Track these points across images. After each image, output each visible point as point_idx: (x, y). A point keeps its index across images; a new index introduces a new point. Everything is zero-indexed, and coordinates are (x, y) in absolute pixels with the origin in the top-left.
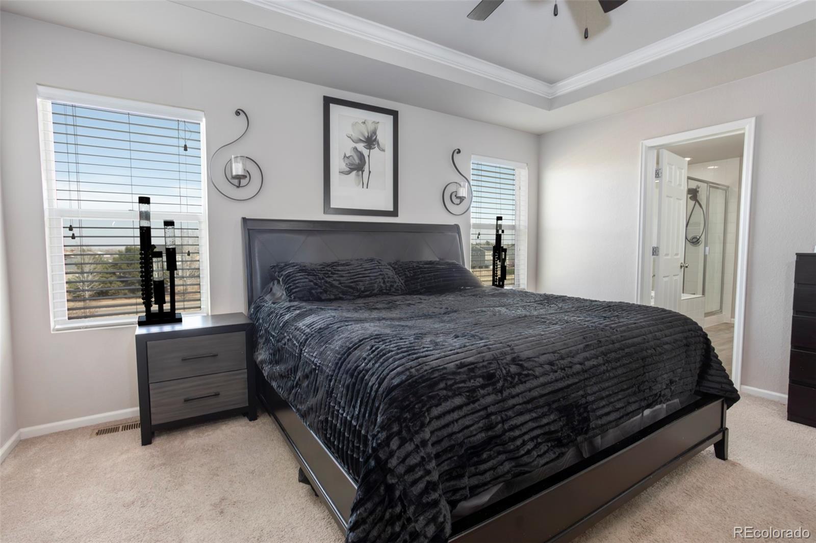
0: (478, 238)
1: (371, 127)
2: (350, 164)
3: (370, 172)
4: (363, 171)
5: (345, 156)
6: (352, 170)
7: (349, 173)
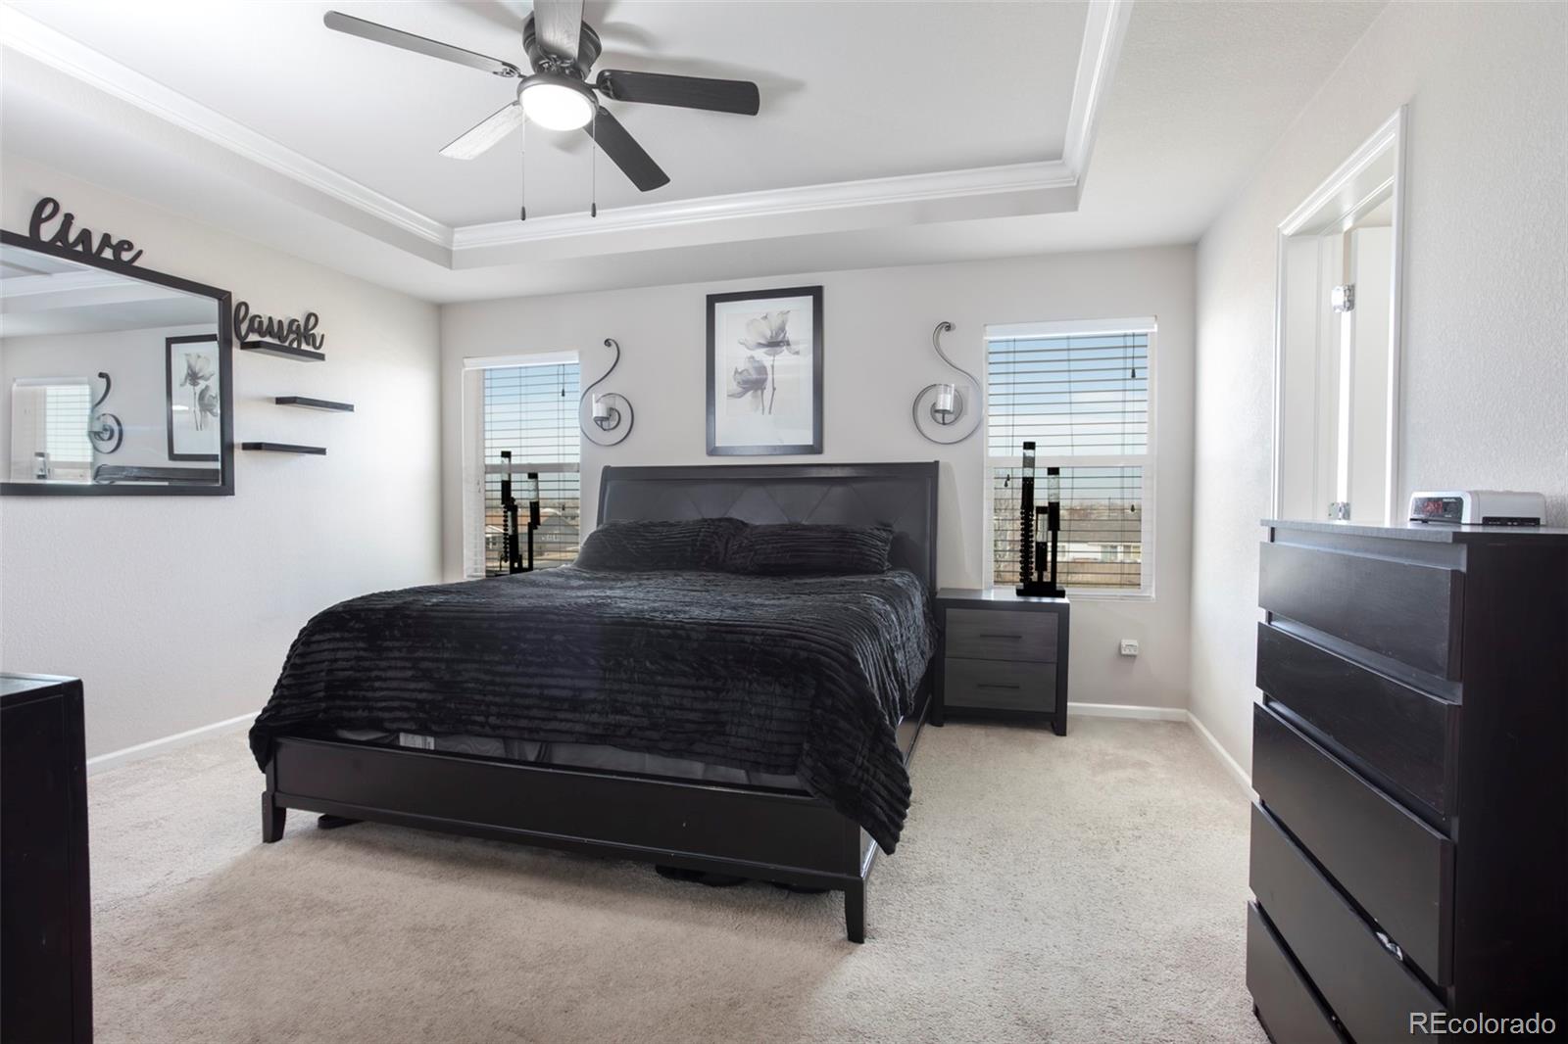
0: (1006, 485)
1: (776, 322)
2: (743, 381)
3: (774, 389)
4: (763, 390)
5: (736, 372)
6: (746, 390)
7: (740, 395)
